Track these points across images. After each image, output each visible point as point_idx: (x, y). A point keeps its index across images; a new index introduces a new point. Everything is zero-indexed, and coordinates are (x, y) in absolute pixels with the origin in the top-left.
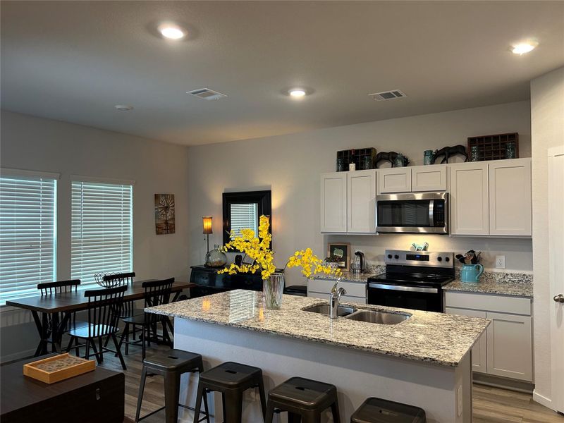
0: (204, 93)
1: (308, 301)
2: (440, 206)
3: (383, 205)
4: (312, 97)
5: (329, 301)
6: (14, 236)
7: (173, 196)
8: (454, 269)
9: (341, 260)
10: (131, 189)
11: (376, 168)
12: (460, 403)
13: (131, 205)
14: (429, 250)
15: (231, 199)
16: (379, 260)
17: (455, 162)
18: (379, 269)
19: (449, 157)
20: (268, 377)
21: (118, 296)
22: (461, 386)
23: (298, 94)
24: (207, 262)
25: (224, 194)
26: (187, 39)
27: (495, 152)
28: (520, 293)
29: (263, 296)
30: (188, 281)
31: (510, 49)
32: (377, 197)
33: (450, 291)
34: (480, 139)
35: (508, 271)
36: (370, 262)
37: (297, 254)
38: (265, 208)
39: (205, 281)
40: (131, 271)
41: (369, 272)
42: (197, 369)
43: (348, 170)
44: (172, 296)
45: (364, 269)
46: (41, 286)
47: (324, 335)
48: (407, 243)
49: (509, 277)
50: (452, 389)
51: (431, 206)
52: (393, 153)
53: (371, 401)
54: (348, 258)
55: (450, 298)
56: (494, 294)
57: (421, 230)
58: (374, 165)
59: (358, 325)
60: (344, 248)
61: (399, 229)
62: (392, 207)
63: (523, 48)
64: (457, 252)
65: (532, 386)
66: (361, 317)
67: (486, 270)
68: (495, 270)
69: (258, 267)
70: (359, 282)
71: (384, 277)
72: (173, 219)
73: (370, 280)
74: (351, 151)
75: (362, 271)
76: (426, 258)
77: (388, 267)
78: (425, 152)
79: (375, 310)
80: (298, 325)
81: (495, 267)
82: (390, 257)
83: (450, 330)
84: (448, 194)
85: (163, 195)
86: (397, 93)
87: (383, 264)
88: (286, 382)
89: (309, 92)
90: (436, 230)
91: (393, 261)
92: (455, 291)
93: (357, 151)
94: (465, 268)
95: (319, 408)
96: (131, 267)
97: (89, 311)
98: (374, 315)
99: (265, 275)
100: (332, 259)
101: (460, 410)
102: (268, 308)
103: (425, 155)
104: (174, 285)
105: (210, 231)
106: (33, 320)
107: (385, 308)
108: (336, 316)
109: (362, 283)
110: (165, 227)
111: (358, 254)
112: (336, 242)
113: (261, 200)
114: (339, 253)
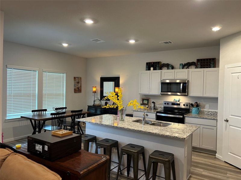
0: (97, 40)
1: (134, 119)
2: (185, 85)
3: (163, 84)
4: (137, 42)
5: (142, 119)
6: (22, 92)
7: (81, 78)
8: (189, 109)
9: (146, 104)
10: (65, 75)
11: (162, 70)
12: (186, 153)
13: (65, 81)
14: (180, 101)
15: (103, 80)
16: (161, 105)
17: (191, 68)
18: (161, 108)
19: (189, 66)
20: (120, 144)
21: (61, 116)
22: (187, 147)
23: (132, 42)
24: (94, 104)
25: (101, 78)
26: (94, 23)
27: (207, 65)
28: (213, 118)
29: (117, 117)
30: (86, 111)
31: (211, 29)
32: (161, 81)
33: (187, 117)
34: (201, 60)
35: (210, 110)
36: (157, 106)
37: (131, 101)
38: (117, 85)
39: (93, 111)
40: (65, 107)
41: (157, 109)
42: (94, 141)
43: (150, 70)
44: (82, 116)
45: (155, 108)
46: (33, 111)
47: (140, 129)
48: (172, 98)
49: (210, 112)
50: (183, 148)
51: (182, 85)
52: (168, 64)
53: (156, 151)
54: (149, 104)
55: (187, 119)
56: (203, 118)
57: (179, 94)
58: (161, 69)
59: (152, 126)
60: (148, 100)
61: (169, 93)
62: (167, 85)
63: (216, 29)
64: (191, 102)
65: (216, 152)
66: (153, 124)
67: (201, 109)
68: (205, 110)
69: (117, 106)
70: (153, 113)
71: (163, 111)
72: (81, 87)
73: (157, 112)
74: (151, 63)
75: (154, 109)
76: (179, 104)
77: (164, 107)
78: (180, 64)
79: (158, 122)
80: (131, 126)
81: (205, 108)
82: (165, 104)
83: (184, 129)
84: (188, 80)
85: (77, 77)
86: (170, 42)
87: (162, 106)
88: (127, 145)
89: (136, 41)
90: (183, 94)
91: (167, 106)
92: (189, 117)
93: (154, 63)
94: (194, 108)
95: (138, 153)
96: (65, 105)
97: (52, 121)
98: (158, 124)
99: (120, 109)
100: (143, 104)
101: (186, 155)
102: (120, 120)
103: (180, 65)
104: (82, 112)
105: (95, 92)
106: (31, 123)
107: (162, 122)
108: (144, 123)
109: (154, 113)
110: (78, 90)
111: (153, 102)
112: (144, 97)
113: (116, 81)
114: (146, 102)
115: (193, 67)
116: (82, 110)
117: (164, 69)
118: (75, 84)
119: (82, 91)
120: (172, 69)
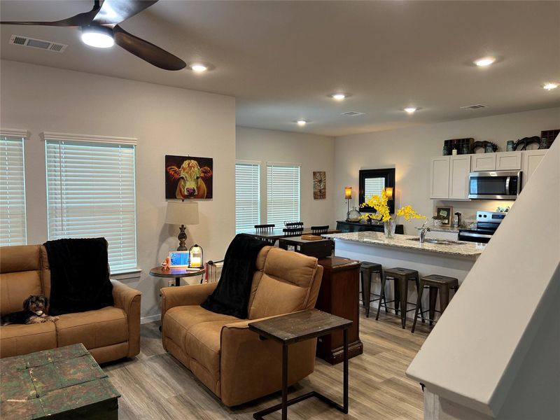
0: (352, 114)
2: (515, 181)
4: (419, 111)
7: (325, 173)
9: (444, 218)
10: (299, 169)
11: (474, 153)
13: (299, 180)
15: (365, 174)
16: (473, 219)
17: (531, 149)
18: (472, 225)
19: (527, 145)
24: (348, 218)
25: (360, 171)
29: (384, 235)
34: (551, 132)
36: (465, 220)
38: (390, 183)
39: (346, 231)
43: (451, 154)
46: (256, 227)
51: (508, 180)
52: (485, 141)
54: (450, 217)
57: (499, 197)
58: (472, 151)
60: (448, 210)
62: (482, 181)
70: (454, 232)
71: (475, 229)
72: (325, 188)
74: (454, 140)
75: (459, 226)
77: (479, 223)
78: (508, 142)
82: (480, 216)
84: (521, 172)
85: (318, 172)
86: (481, 106)
87: (475, 221)
89: (418, 108)
90: (511, 197)
91: (483, 219)
93: (459, 141)
96: (299, 220)
100: (438, 217)
102: (386, 238)
103: (508, 144)
104: (329, 230)
105: (350, 197)
109: (456, 232)
110: (320, 194)
111: (456, 214)
112: (442, 205)
113: (388, 175)
114: (444, 214)
115: (536, 146)
116: (327, 227)
117: (478, 151)
118: (315, 184)
119: (327, 196)
120: (495, 151)
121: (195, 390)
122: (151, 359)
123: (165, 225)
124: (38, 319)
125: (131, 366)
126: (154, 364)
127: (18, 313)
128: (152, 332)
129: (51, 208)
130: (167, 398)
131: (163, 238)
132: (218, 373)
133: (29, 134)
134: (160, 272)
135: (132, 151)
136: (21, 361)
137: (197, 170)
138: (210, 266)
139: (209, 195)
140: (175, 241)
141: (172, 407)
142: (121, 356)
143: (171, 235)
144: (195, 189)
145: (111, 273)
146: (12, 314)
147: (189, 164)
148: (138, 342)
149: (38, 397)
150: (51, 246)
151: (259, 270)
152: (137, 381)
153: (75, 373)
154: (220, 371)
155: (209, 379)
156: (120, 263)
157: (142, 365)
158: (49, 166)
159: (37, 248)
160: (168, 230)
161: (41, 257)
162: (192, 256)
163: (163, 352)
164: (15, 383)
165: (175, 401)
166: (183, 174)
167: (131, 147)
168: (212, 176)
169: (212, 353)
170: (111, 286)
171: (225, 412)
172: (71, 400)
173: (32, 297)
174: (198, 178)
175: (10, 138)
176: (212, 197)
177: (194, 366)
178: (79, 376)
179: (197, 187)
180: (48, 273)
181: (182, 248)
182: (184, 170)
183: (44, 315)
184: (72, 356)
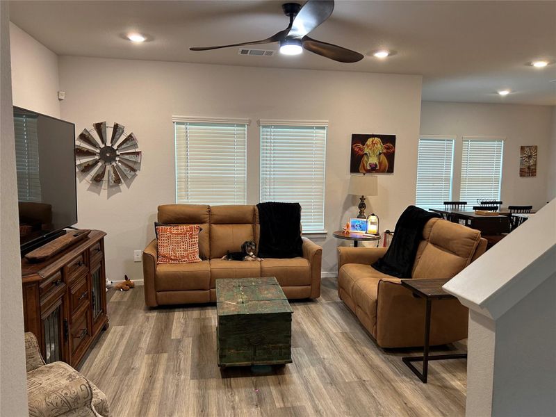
7: (536, 147)
10: (503, 143)
13: (502, 155)
40: (498, 201)
46: (445, 203)
72: (535, 165)
85: (528, 147)
96: (499, 198)
110: (528, 171)
116: (531, 207)
118: (523, 160)
119: (537, 173)
121: (357, 331)
122: (328, 304)
123: (349, 195)
124: (250, 259)
125: (312, 306)
126: (330, 307)
127: (238, 253)
128: (333, 284)
129: (263, 178)
130: (335, 332)
131: (346, 208)
132: (375, 319)
133: (250, 121)
134: (342, 235)
135: (324, 132)
136: (236, 282)
137: (380, 147)
138: (388, 234)
139: (390, 170)
140: (356, 210)
141: (337, 339)
142: (305, 296)
143: (354, 205)
144: (377, 164)
145: (303, 232)
146: (235, 253)
147: (373, 141)
148: (319, 288)
149: (243, 303)
150: (261, 206)
151: (424, 240)
152: (315, 316)
153: (267, 294)
154: (376, 316)
155: (368, 323)
156: (310, 224)
157: (321, 307)
158: (263, 146)
159: (252, 208)
160: (351, 200)
161: (254, 215)
162: (369, 223)
163: (339, 300)
164: (231, 293)
165: (340, 335)
166: (366, 151)
167: (323, 128)
168: (394, 152)
169: (371, 302)
170: (301, 241)
171: (379, 351)
172: (262, 308)
173: (246, 242)
174: (380, 154)
175: (238, 125)
176: (393, 172)
177: (359, 312)
178: (270, 296)
179: (379, 163)
180: (258, 226)
181: (361, 216)
182: (368, 146)
183: (254, 256)
184: (267, 283)
